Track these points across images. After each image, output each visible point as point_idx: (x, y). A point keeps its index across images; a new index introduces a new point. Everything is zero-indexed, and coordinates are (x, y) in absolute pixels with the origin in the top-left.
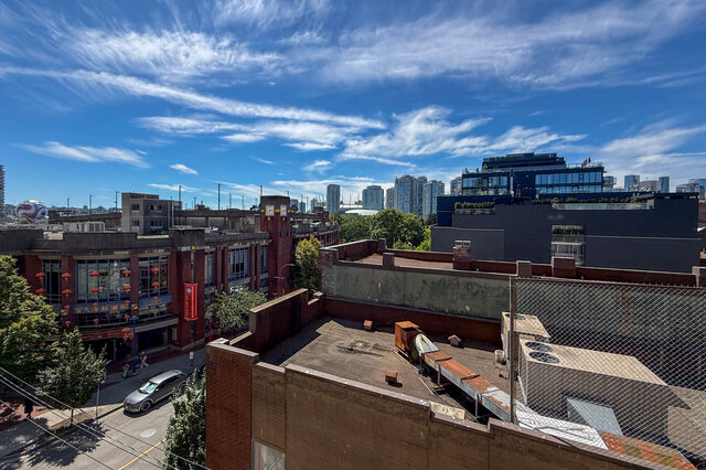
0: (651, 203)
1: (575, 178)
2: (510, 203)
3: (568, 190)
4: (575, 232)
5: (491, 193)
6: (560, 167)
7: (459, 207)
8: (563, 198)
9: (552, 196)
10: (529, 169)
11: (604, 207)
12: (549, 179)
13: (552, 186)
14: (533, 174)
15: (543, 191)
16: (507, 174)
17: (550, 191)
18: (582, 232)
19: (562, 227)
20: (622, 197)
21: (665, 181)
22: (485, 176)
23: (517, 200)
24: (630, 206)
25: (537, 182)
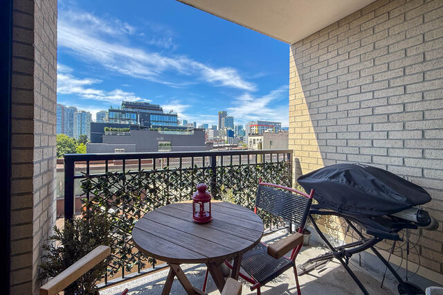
0: (193, 132)
1: (166, 119)
2: (138, 129)
3: (165, 125)
4: (168, 145)
5: (127, 123)
6: (161, 112)
7: (107, 130)
8: (163, 128)
9: (158, 127)
10: (147, 111)
11: (178, 133)
12: (156, 118)
13: (158, 121)
14: (149, 114)
15: (154, 124)
16: (136, 113)
17: (157, 124)
18: (171, 145)
19: (162, 142)
20: (184, 129)
21: (195, 123)
22: (123, 112)
23: (141, 128)
24: (187, 133)
25: (151, 119)
